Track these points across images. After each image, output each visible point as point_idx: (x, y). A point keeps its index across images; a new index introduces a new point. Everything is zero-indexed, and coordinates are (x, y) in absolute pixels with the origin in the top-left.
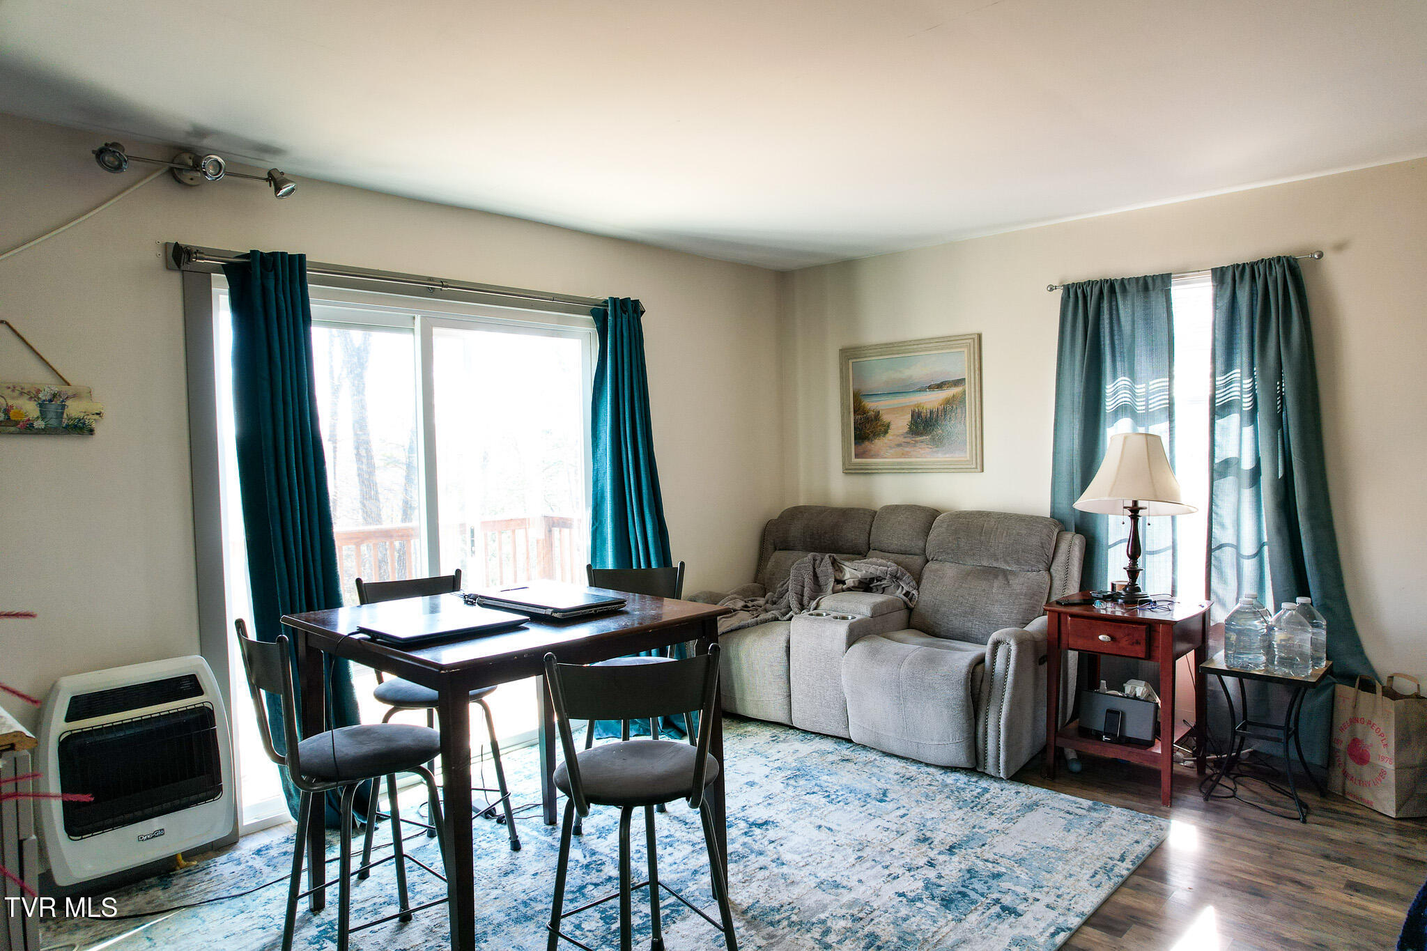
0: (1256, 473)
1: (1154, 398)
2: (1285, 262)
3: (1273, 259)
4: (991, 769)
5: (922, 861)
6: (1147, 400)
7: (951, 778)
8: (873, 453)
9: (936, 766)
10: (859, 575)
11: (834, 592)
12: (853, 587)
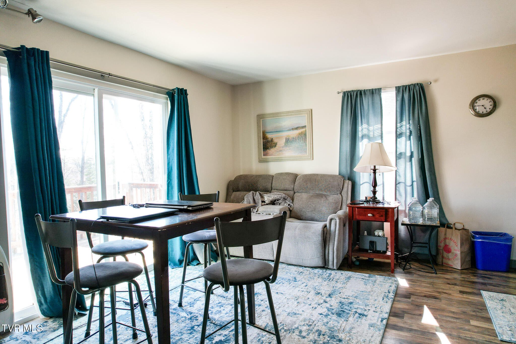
0: (411, 156)
1: (376, 132)
2: (420, 85)
3: (416, 84)
4: (330, 266)
5: (322, 301)
6: (374, 132)
7: (316, 271)
8: (270, 154)
9: (309, 267)
10: (271, 199)
11: (262, 205)
12: (268, 203)
